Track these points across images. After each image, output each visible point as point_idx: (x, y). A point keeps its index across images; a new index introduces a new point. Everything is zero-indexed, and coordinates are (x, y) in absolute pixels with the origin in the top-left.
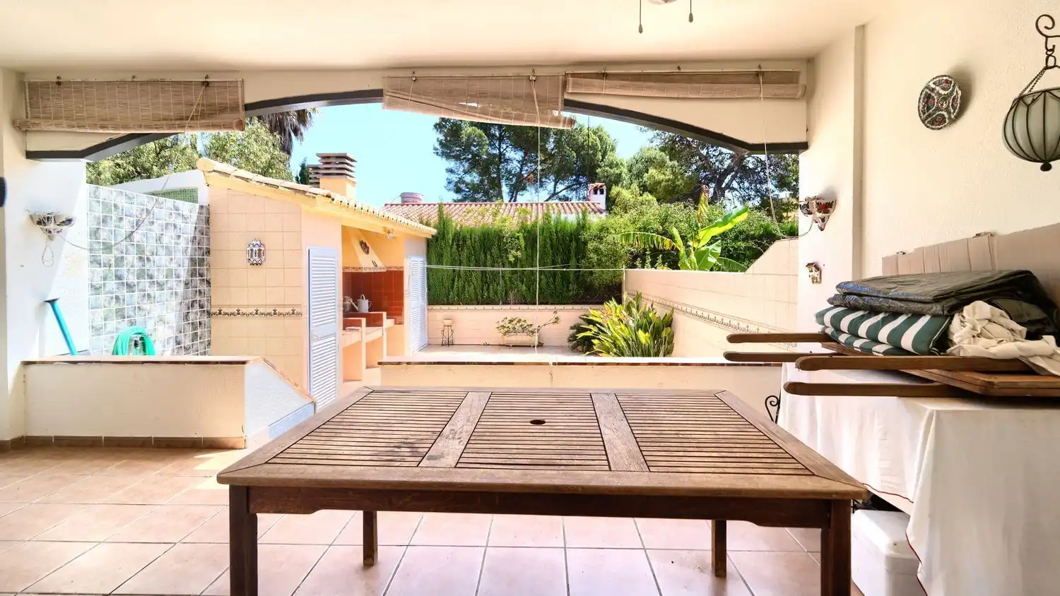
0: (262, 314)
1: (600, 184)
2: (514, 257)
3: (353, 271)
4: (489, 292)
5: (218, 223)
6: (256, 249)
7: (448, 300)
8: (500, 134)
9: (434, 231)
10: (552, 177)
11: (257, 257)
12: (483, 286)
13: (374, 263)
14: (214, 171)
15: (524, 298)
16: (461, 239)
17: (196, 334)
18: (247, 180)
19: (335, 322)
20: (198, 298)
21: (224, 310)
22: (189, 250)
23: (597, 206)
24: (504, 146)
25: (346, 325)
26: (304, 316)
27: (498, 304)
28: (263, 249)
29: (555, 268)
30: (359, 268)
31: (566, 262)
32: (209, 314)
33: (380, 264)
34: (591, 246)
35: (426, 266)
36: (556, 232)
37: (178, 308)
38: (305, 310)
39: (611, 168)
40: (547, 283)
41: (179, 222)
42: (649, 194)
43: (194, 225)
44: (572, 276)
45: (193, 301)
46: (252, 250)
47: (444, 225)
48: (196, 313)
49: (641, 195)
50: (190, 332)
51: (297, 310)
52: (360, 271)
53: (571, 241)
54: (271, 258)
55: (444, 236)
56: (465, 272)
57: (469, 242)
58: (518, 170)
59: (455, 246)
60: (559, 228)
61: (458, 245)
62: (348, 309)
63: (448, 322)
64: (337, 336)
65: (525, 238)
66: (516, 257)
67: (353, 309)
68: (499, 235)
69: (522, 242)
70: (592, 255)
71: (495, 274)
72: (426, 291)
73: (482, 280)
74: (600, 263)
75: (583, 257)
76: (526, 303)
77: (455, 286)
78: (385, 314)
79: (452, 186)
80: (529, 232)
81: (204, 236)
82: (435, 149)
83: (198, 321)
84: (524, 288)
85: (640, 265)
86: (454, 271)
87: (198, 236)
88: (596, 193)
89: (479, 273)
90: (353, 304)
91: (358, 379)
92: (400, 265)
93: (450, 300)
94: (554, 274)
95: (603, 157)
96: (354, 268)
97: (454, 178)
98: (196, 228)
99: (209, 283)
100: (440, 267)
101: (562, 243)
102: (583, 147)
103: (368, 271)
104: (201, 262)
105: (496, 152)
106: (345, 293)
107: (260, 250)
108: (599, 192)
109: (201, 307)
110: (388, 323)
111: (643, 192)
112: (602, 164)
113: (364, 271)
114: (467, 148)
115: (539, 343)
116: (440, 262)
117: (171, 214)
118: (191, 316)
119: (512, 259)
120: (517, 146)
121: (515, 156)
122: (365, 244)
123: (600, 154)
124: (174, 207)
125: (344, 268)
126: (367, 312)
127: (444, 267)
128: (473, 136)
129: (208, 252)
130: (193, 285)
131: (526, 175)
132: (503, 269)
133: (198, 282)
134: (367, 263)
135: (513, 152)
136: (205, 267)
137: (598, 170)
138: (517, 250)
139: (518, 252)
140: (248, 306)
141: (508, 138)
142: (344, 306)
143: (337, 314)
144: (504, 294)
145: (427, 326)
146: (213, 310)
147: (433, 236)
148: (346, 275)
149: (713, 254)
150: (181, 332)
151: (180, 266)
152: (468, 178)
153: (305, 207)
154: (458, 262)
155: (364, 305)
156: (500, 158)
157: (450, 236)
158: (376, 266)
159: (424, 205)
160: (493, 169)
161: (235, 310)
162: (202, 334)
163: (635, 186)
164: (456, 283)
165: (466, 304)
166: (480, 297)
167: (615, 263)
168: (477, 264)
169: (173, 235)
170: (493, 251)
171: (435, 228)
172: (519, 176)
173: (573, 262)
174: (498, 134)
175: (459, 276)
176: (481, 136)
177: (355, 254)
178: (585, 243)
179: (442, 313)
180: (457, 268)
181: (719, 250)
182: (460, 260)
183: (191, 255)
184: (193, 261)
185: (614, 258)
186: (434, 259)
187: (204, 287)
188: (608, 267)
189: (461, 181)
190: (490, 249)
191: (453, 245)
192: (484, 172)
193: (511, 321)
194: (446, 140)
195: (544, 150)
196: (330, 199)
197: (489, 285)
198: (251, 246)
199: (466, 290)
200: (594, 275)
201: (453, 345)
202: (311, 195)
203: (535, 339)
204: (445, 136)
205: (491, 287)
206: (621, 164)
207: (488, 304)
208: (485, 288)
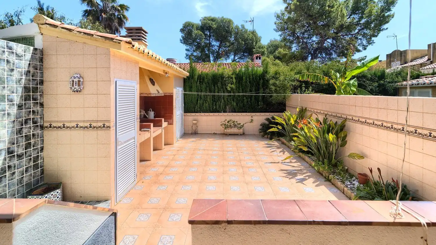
0: (81, 127)
1: (259, 55)
2: (230, 88)
3: (146, 95)
4: (216, 106)
5: (50, 62)
6: (76, 80)
7: (194, 110)
8: (210, 34)
9: (188, 74)
10: (232, 53)
11: (77, 86)
12: (213, 103)
13: (157, 90)
14: (46, 24)
15: (234, 109)
16: (201, 78)
17: (30, 144)
18: (70, 30)
19: (134, 129)
20: (31, 116)
21: (54, 124)
22: (23, 81)
23: (259, 64)
24: (211, 40)
25: (141, 128)
26: (112, 129)
27: (221, 112)
28: (82, 80)
29: (252, 94)
30: (149, 94)
31: (257, 90)
32: (42, 127)
33: (161, 92)
34: (271, 82)
35: (183, 92)
36: (252, 75)
37: (11, 125)
38: (112, 124)
39: (260, 49)
40: (247, 102)
41: (13, 58)
42: (278, 60)
43: (29, 62)
44: (260, 98)
45: (27, 119)
46: (73, 81)
47: (193, 71)
48: (30, 128)
49: (275, 61)
50: (23, 143)
51: (107, 124)
52: (150, 95)
53: (260, 79)
54: (89, 87)
55: (193, 77)
56: (204, 95)
57: (206, 80)
58: (218, 50)
59: (198, 82)
60: (254, 73)
61: (200, 82)
62: (142, 117)
63: (195, 122)
64: (136, 138)
65: (235, 78)
66: (231, 88)
67: (145, 117)
68: (222, 76)
69: (234, 80)
70: (272, 87)
71: (219, 97)
72: (184, 106)
73: (213, 100)
74: (276, 91)
75: (267, 88)
76: (235, 112)
77: (199, 103)
78: (163, 120)
79: (188, 57)
80: (237, 75)
81: (38, 71)
82: (181, 40)
83: (32, 133)
84: (235, 104)
85: (299, 92)
86: (198, 95)
87: (32, 70)
88: (257, 59)
89: (211, 97)
90: (145, 114)
91: (148, 159)
92: (171, 92)
93: (196, 111)
94: (251, 96)
95: (256, 44)
96: (146, 94)
97: (189, 53)
98: (29, 64)
99: (42, 105)
100: (191, 93)
101: (255, 80)
102: (247, 39)
103: (154, 95)
104: (35, 90)
105: (208, 42)
106: (141, 108)
107: (79, 81)
108: (258, 58)
109: (34, 122)
110: (165, 124)
111: (276, 59)
112: (256, 47)
113: (152, 96)
114: (194, 40)
115: (243, 133)
116: (191, 91)
117: (4, 52)
118: (25, 131)
119: (229, 89)
120: (217, 40)
121: (215, 44)
122: (153, 79)
123: (255, 42)
124: (7, 46)
125: (140, 94)
126: (153, 118)
127: (193, 93)
128: (198, 35)
129: (42, 82)
130: (27, 107)
131: (221, 53)
132: (224, 94)
133: (32, 105)
134: (154, 91)
135: (215, 42)
136: (39, 94)
137: (254, 50)
138: (232, 84)
139: (233, 85)
140: (71, 122)
141: (213, 36)
142: (140, 116)
143: (136, 122)
144: (224, 107)
145: (184, 124)
146: (46, 125)
147: (187, 77)
148: (141, 98)
149: (354, 86)
150: (13, 144)
151: (13, 92)
152: (195, 54)
153: (113, 50)
154: (200, 90)
155: (152, 114)
156: (209, 45)
157: (196, 77)
158: (159, 92)
159: (177, 64)
160: (206, 49)
161: (61, 125)
162: (35, 143)
163: (271, 57)
164: (199, 102)
165: (204, 112)
166: (211, 109)
167: (285, 92)
168: (210, 92)
169: (6, 68)
170: (219, 85)
171: (187, 71)
172: (218, 52)
173: (261, 90)
174: (208, 34)
175: (201, 98)
176: (201, 35)
177: (147, 86)
178: (268, 81)
179: (192, 117)
180: (200, 93)
181: (356, 83)
182: (201, 90)
183: (25, 85)
184: (26, 89)
185: (284, 88)
186: (188, 89)
187: (39, 108)
188: (280, 93)
189: (192, 55)
190: (217, 83)
191: (197, 81)
192: (203, 51)
193: (228, 122)
194: (185, 36)
195: (229, 41)
196: (131, 46)
197: (216, 103)
198: (73, 78)
199: (204, 105)
200: (272, 98)
201: (197, 134)
202: (117, 41)
203: (241, 131)
204: (185, 35)
205: (217, 103)
206: (264, 47)
207: (215, 112)
208: (214, 104)
